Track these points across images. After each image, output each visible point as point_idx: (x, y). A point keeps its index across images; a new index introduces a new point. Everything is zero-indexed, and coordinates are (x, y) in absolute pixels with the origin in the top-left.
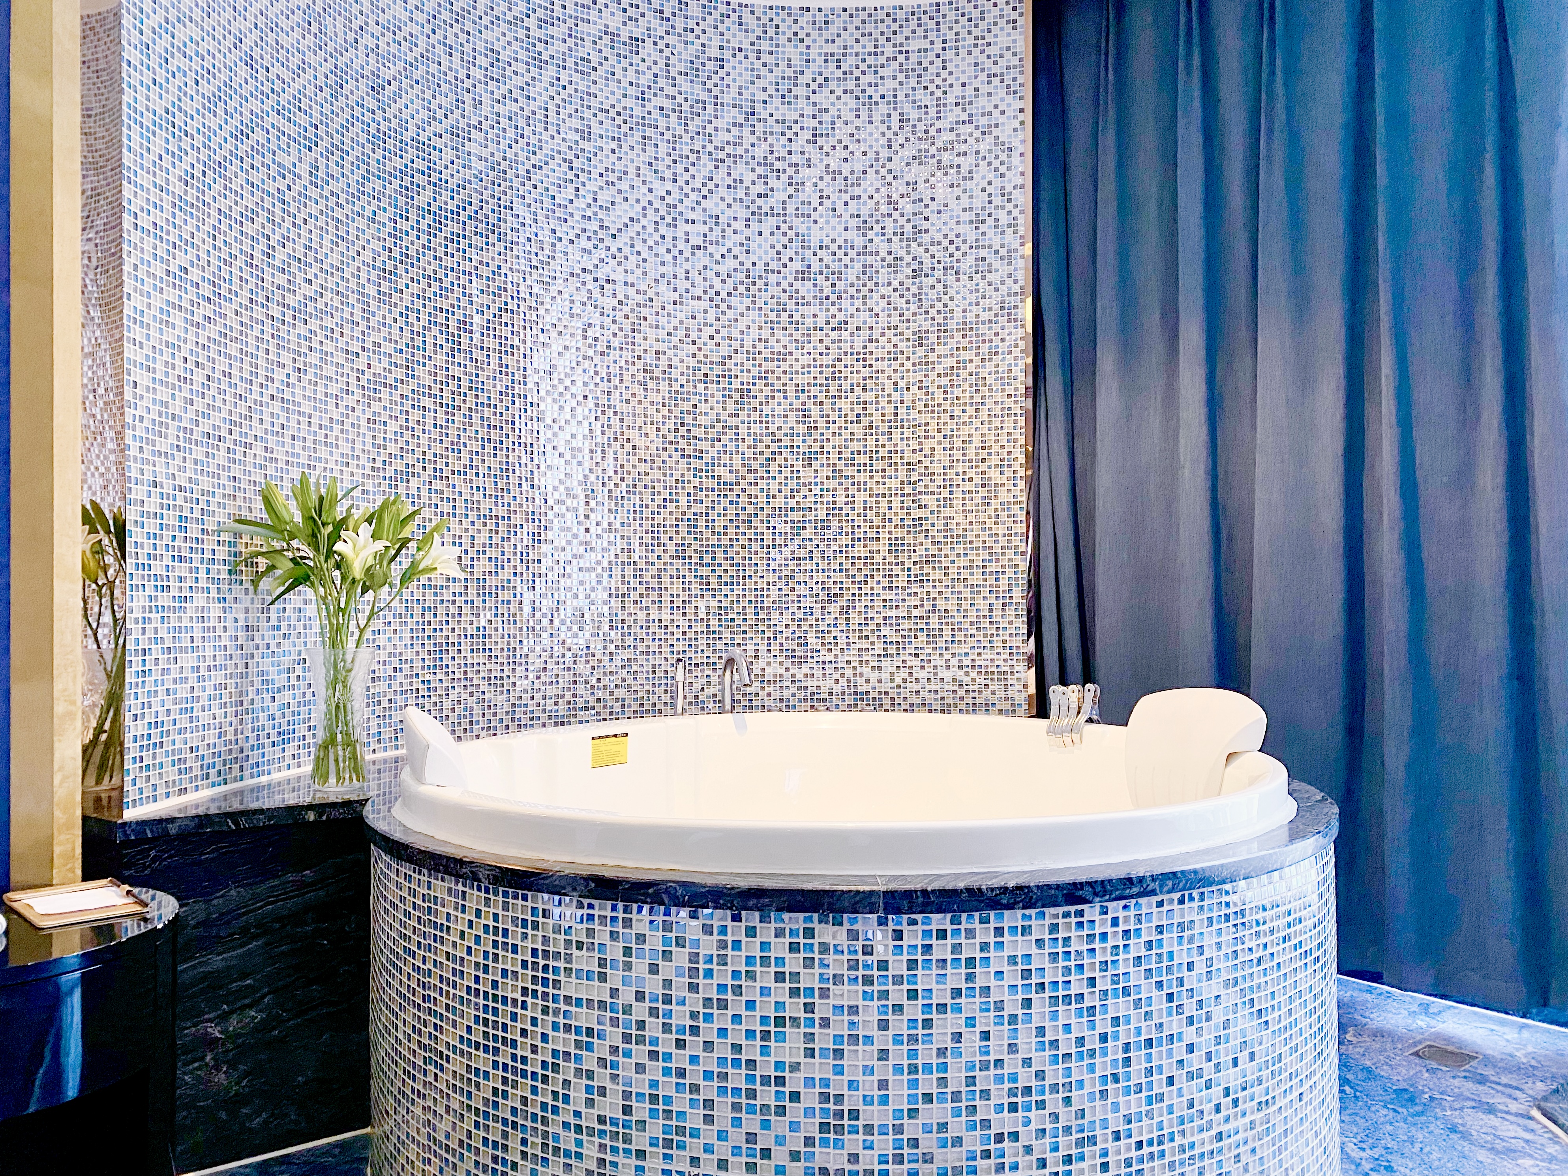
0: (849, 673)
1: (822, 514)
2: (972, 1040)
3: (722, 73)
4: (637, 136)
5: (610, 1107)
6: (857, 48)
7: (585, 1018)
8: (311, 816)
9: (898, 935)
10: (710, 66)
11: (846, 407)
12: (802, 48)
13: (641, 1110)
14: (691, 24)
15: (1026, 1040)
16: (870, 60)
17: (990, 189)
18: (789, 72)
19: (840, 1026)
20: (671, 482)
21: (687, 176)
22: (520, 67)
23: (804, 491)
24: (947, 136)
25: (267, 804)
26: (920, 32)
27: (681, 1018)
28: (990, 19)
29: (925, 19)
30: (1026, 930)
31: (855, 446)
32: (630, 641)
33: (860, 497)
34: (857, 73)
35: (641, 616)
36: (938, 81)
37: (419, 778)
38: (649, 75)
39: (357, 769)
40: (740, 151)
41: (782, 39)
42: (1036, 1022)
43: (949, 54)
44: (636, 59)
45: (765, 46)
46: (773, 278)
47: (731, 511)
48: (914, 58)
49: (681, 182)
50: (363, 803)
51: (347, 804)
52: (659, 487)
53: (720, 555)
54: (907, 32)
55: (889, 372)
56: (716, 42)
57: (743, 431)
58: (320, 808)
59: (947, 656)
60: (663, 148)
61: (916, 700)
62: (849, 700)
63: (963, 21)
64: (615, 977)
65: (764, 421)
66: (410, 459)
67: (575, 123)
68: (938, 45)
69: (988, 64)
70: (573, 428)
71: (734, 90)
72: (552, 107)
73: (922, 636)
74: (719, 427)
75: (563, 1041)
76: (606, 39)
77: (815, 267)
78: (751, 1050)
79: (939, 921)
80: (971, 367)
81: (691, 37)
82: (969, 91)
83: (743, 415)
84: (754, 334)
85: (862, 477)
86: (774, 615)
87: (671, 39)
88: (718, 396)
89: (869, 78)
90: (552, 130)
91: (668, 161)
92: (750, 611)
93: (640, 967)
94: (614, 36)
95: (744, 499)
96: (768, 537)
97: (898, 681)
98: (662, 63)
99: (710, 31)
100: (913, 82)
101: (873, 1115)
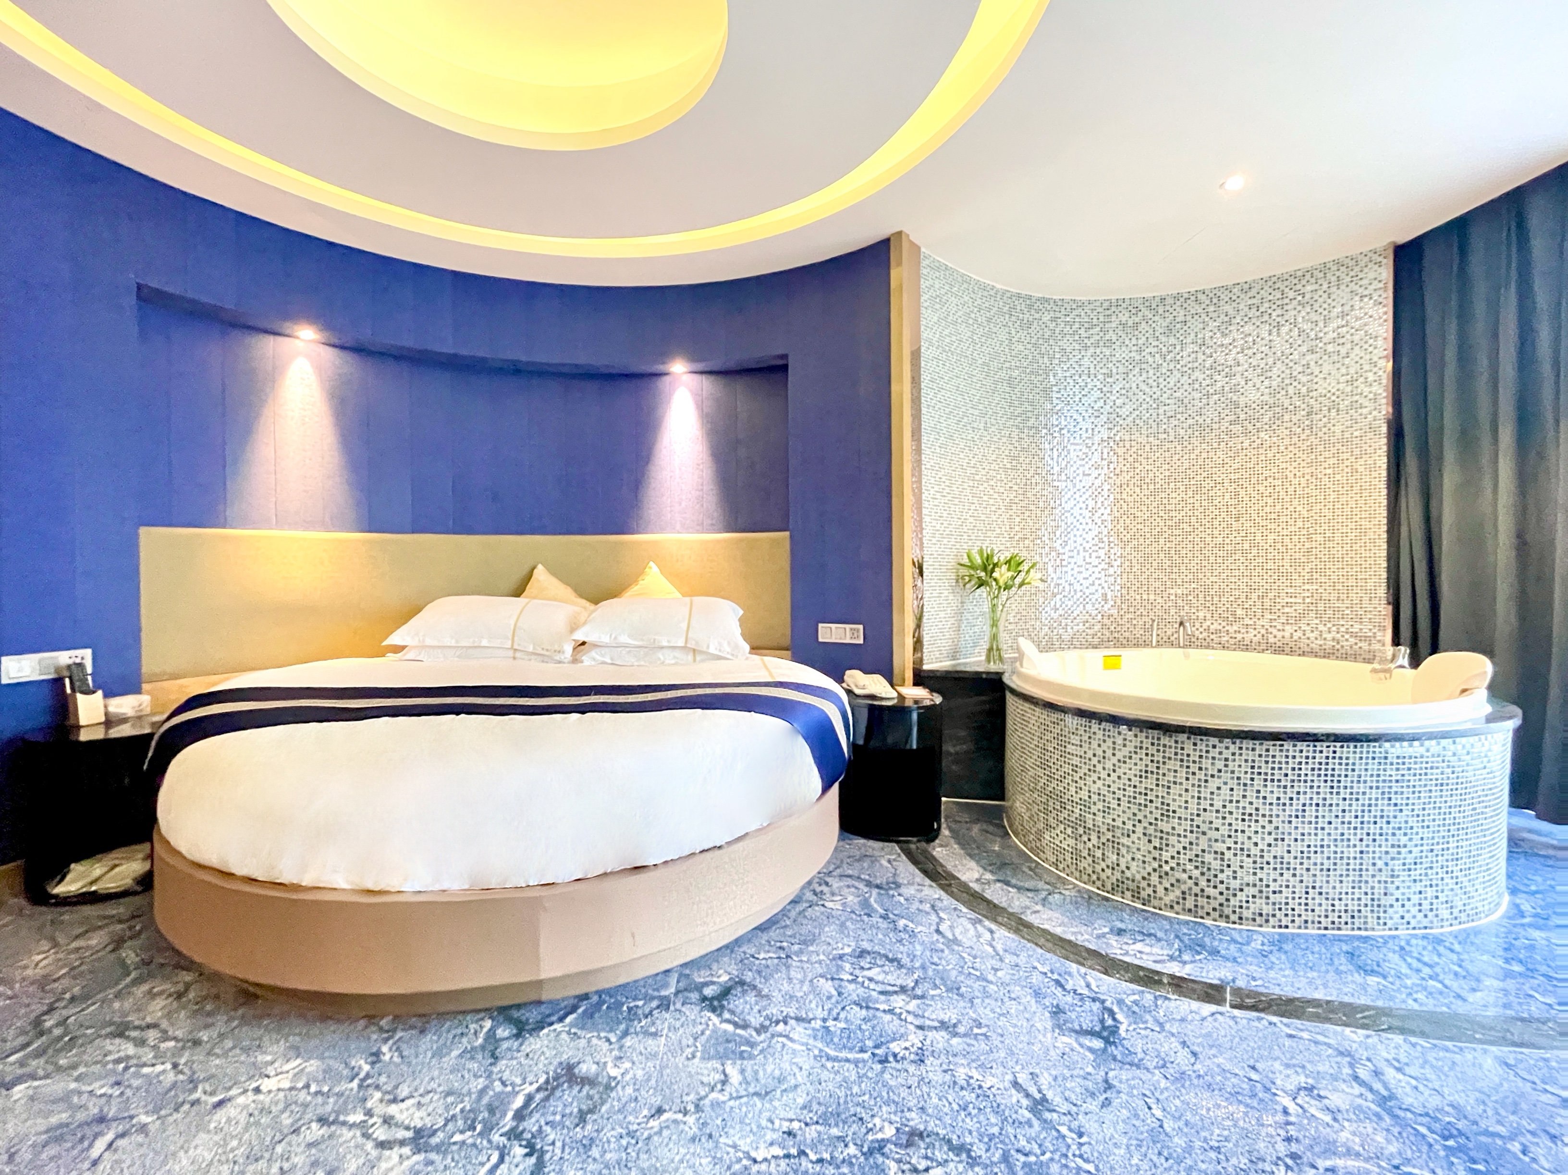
0: (1263, 631)
1: (1246, 546)
2: (1225, 790)
3: (1185, 328)
4: (1137, 369)
5: (1084, 794)
6: (1271, 297)
7: (1076, 761)
8: (984, 676)
9: (1195, 744)
10: (1179, 326)
11: (1262, 489)
12: (1234, 305)
13: (1095, 798)
14: (1168, 308)
15: (1251, 795)
16: (1279, 303)
17: (1361, 361)
18: (1227, 319)
19: (1170, 777)
20: (1155, 532)
21: (1165, 383)
22: (1076, 353)
23: (1235, 534)
24: (1332, 335)
25: (968, 669)
26: (1313, 280)
27: (1109, 765)
28: (1362, 264)
29: (1316, 273)
30: (1253, 750)
31: (1268, 509)
32: (1131, 609)
33: (1271, 537)
34: (1270, 311)
35: (1138, 597)
36: (1325, 306)
37: (1021, 665)
38: (1144, 339)
39: (1001, 659)
40: (1196, 364)
41: (1222, 303)
42: (1256, 788)
43: (1334, 289)
44: (1136, 333)
45: (1212, 308)
46: (1215, 426)
47: (1190, 546)
48: (1308, 296)
49: (1161, 386)
50: (1002, 673)
51: (997, 673)
52: (1148, 535)
53: (1183, 568)
54: (1304, 282)
55: (1290, 468)
56: (1182, 313)
57: (1197, 504)
58: (988, 673)
59: (1329, 625)
60: (1151, 372)
61: (1307, 649)
62: (1263, 647)
63: (1343, 269)
64: (1086, 746)
65: (1211, 499)
66: (1025, 532)
67: (1104, 371)
68: (1325, 286)
69: (1360, 290)
70: (1102, 510)
71: (1193, 335)
72: (1092, 366)
73: (1312, 614)
74: (1183, 504)
75: (1067, 768)
76: (1121, 327)
77: (1243, 416)
78: (1135, 781)
79: (1214, 741)
80: (1347, 463)
81: (1167, 314)
82: (1347, 308)
83: (1198, 497)
84: (1204, 455)
85: (1273, 526)
86: (1216, 599)
87: (1156, 318)
88: (1183, 488)
89: (1279, 312)
90: (1092, 377)
91: (1155, 378)
92: (1201, 596)
93: (1094, 744)
94: (1124, 325)
95: (1197, 539)
96: (1212, 560)
97: (1295, 638)
98: (1151, 331)
99: (1178, 309)
100: (1308, 309)
101: (1181, 812)
